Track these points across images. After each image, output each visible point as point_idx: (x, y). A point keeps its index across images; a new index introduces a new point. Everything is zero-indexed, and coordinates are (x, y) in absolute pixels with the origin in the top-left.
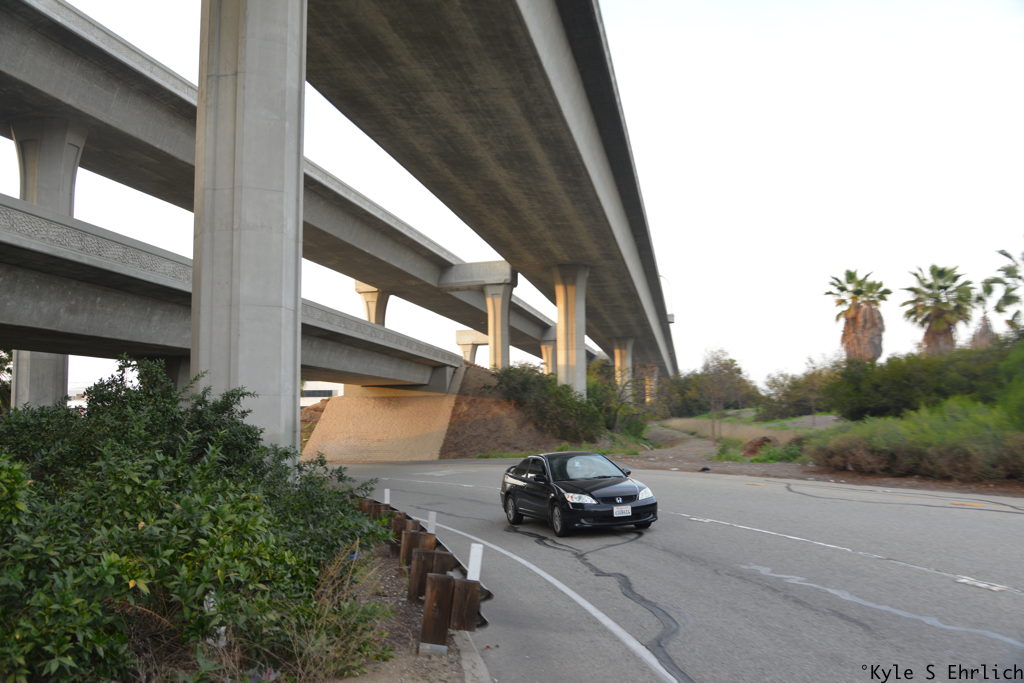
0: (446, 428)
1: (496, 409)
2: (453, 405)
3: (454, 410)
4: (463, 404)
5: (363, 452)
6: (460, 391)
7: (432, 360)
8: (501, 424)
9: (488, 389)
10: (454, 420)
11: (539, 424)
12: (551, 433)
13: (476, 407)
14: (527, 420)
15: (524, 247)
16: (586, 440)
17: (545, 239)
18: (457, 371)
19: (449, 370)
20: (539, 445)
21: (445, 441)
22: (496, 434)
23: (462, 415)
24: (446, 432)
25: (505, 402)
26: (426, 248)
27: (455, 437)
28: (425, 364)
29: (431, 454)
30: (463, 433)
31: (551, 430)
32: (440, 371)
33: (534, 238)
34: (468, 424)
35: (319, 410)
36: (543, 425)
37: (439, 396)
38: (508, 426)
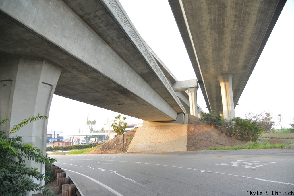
1: (206, 129)
2: (187, 127)
3: (188, 130)
4: (191, 127)
5: (153, 148)
6: (188, 122)
7: (180, 109)
8: (210, 135)
9: (202, 120)
10: (189, 133)
11: (229, 134)
12: (236, 138)
13: (197, 128)
14: (222, 132)
15: (213, 63)
16: (252, 140)
17: (225, 57)
18: (185, 115)
19: (183, 115)
20: (231, 143)
21: (188, 142)
22: (209, 139)
23: (192, 132)
24: (187, 138)
25: (209, 126)
26: (169, 74)
27: (192, 141)
28: (176, 111)
29: (183, 148)
30: (195, 139)
31: (235, 136)
32: (180, 115)
33: (221, 56)
34: (196, 135)
35: (134, 132)
36: (231, 134)
37: (181, 125)
38: (214, 135)
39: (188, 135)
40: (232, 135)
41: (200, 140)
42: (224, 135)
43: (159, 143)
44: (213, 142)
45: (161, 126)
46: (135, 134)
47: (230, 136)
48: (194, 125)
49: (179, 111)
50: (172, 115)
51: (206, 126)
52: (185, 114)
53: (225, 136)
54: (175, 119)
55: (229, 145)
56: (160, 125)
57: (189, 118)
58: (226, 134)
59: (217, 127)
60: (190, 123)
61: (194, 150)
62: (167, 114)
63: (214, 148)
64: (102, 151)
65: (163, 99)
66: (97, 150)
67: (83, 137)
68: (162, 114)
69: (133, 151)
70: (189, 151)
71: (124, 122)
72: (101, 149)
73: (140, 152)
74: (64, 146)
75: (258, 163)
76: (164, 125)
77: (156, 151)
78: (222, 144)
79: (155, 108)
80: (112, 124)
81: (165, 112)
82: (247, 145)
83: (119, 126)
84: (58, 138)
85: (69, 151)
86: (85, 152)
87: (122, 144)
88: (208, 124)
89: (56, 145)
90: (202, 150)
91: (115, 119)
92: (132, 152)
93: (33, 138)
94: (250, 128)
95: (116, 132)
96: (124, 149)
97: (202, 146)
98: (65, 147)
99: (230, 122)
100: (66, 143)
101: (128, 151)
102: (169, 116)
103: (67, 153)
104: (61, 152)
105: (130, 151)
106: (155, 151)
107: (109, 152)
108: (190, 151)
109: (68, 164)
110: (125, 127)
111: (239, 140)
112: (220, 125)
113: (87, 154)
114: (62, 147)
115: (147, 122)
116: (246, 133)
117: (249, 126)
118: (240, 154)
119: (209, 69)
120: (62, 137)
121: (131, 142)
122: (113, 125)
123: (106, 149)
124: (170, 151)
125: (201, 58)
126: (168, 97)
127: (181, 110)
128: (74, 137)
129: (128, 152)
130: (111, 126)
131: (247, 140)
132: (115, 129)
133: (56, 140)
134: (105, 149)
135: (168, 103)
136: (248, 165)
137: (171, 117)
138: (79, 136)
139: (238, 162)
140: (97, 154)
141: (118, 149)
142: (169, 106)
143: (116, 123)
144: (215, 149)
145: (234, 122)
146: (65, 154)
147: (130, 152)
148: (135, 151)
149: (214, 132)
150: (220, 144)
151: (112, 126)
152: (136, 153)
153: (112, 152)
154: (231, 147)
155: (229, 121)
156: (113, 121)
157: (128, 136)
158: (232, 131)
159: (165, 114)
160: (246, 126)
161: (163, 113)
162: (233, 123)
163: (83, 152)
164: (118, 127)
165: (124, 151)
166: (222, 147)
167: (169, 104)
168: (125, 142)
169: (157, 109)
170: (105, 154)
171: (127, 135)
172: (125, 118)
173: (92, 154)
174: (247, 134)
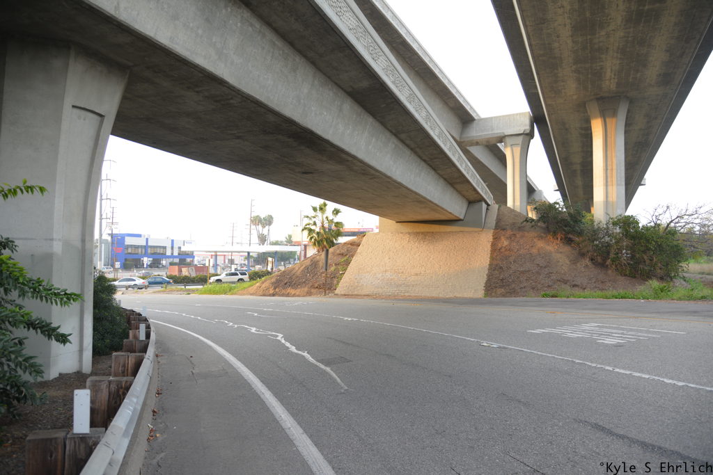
0: (488, 263)
1: (540, 244)
2: (492, 240)
3: (493, 245)
4: (502, 237)
5: (401, 286)
6: (496, 226)
7: (475, 190)
8: (549, 259)
9: (531, 222)
10: (495, 254)
11: (599, 260)
12: (617, 270)
13: (518, 242)
14: (582, 255)
15: (574, 67)
16: (662, 279)
17: (608, 48)
18: (490, 208)
19: (484, 206)
20: (602, 282)
21: (490, 277)
22: (546, 269)
23: (503, 250)
24: (488, 266)
25: (550, 237)
26: (454, 97)
27: (500, 273)
28: (464, 196)
29: (475, 290)
30: (509, 268)
31: (616, 266)
32: (476, 206)
33: (596, 46)
34: (512, 259)
35: (355, 245)
36: (605, 260)
37: (476, 232)
38: (559, 262)
39: (492, 258)
40: (609, 262)
41: (523, 272)
42: (587, 261)
43: (417, 275)
44: (554, 277)
45: (425, 236)
46: (359, 251)
47: (602, 265)
48: (509, 232)
49: (472, 196)
50: (454, 205)
51: (540, 238)
52: (488, 205)
53: (589, 263)
54: (462, 217)
55: (596, 287)
56: (422, 231)
57: (498, 215)
58: (592, 260)
59: (569, 241)
60: (499, 227)
61: (504, 296)
62: (436, 201)
63: (554, 292)
64: (275, 289)
65: (423, 163)
66: (264, 286)
67: (241, 256)
68: (422, 201)
69: (350, 293)
70: (488, 298)
71: (335, 221)
72: (272, 283)
73: (365, 295)
74: (193, 274)
75: (641, 331)
76: (431, 231)
77: (406, 294)
78: (578, 283)
79: (400, 184)
80: (304, 225)
81: (428, 198)
82: (642, 288)
83: (322, 231)
84: (183, 257)
85: (201, 287)
86: (236, 290)
87: (324, 275)
88: (547, 230)
89: (175, 271)
90: (523, 296)
91: (312, 213)
92: (347, 293)
93: (55, 243)
94: (660, 246)
95: (315, 244)
96: (328, 287)
97: (525, 287)
98: (194, 278)
99: (608, 228)
100: (197, 269)
101: (336, 292)
102: (443, 209)
103: (193, 291)
104: (182, 289)
105: (342, 293)
106: (402, 294)
107: (292, 291)
108: (494, 297)
109: (184, 315)
110: (339, 234)
111: (625, 275)
112: (580, 234)
113: (241, 295)
114: (186, 276)
115: (390, 223)
116: (645, 257)
117: (656, 242)
118: (610, 310)
119: (562, 84)
120: (191, 255)
121: (345, 270)
122: (308, 226)
123: (286, 284)
124: (441, 296)
125: (541, 52)
126: (435, 158)
127: (478, 193)
128: (218, 254)
129: (337, 295)
130: (303, 230)
131: (646, 276)
132: (311, 238)
133: (177, 260)
134: (283, 283)
135: (438, 174)
136: (609, 335)
137: (449, 210)
138: (232, 252)
139: (587, 328)
140: (264, 295)
141: (313, 287)
142: (442, 181)
143: (315, 224)
144: (556, 297)
145: (618, 230)
146: (189, 294)
147: (342, 295)
148: (356, 293)
149: (561, 253)
150: (574, 283)
151: (305, 229)
152: (357, 296)
153: (297, 293)
154: (599, 293)
155: (605, 226)
156: (308, 217)
157: (340, 254)
158: (608, 253)
159: (430, 201)
160: (648, 241)
161: (425, 198)
162: (615, 231)
163: (230, 291)
164: (318, 233)
165: (327, 292)
166: (577, 291)
167: (441, 176)
168: (332, 269)
169: (406, 188)
170: (283, 295)
171: (338, 252)
172: (336, 212)
173: (251, 294)
174: (648, 262)
